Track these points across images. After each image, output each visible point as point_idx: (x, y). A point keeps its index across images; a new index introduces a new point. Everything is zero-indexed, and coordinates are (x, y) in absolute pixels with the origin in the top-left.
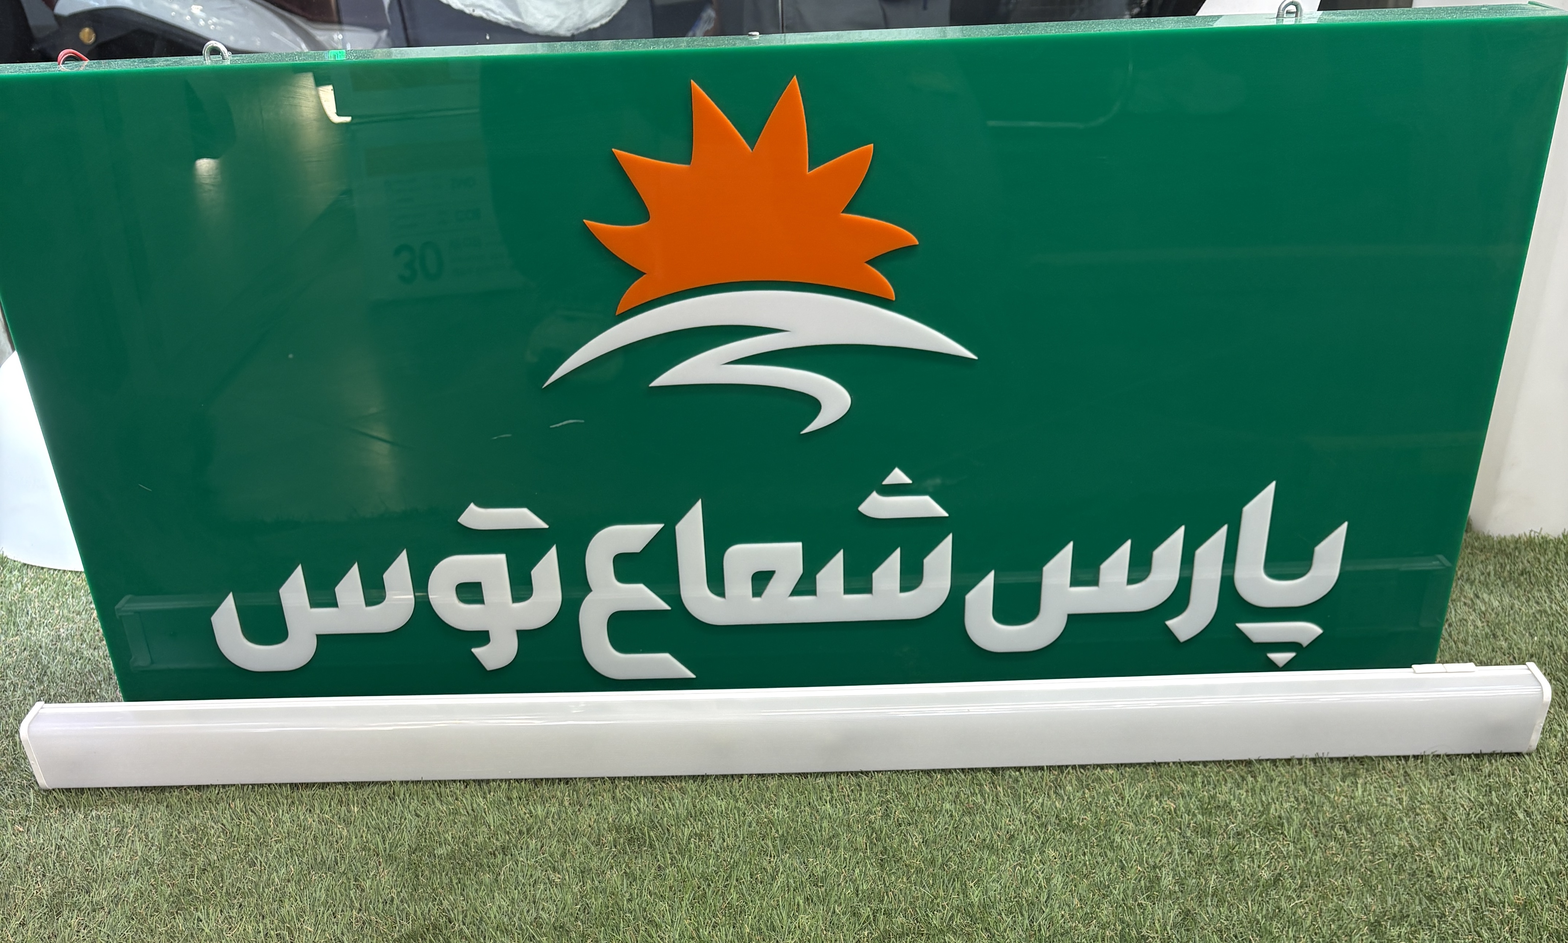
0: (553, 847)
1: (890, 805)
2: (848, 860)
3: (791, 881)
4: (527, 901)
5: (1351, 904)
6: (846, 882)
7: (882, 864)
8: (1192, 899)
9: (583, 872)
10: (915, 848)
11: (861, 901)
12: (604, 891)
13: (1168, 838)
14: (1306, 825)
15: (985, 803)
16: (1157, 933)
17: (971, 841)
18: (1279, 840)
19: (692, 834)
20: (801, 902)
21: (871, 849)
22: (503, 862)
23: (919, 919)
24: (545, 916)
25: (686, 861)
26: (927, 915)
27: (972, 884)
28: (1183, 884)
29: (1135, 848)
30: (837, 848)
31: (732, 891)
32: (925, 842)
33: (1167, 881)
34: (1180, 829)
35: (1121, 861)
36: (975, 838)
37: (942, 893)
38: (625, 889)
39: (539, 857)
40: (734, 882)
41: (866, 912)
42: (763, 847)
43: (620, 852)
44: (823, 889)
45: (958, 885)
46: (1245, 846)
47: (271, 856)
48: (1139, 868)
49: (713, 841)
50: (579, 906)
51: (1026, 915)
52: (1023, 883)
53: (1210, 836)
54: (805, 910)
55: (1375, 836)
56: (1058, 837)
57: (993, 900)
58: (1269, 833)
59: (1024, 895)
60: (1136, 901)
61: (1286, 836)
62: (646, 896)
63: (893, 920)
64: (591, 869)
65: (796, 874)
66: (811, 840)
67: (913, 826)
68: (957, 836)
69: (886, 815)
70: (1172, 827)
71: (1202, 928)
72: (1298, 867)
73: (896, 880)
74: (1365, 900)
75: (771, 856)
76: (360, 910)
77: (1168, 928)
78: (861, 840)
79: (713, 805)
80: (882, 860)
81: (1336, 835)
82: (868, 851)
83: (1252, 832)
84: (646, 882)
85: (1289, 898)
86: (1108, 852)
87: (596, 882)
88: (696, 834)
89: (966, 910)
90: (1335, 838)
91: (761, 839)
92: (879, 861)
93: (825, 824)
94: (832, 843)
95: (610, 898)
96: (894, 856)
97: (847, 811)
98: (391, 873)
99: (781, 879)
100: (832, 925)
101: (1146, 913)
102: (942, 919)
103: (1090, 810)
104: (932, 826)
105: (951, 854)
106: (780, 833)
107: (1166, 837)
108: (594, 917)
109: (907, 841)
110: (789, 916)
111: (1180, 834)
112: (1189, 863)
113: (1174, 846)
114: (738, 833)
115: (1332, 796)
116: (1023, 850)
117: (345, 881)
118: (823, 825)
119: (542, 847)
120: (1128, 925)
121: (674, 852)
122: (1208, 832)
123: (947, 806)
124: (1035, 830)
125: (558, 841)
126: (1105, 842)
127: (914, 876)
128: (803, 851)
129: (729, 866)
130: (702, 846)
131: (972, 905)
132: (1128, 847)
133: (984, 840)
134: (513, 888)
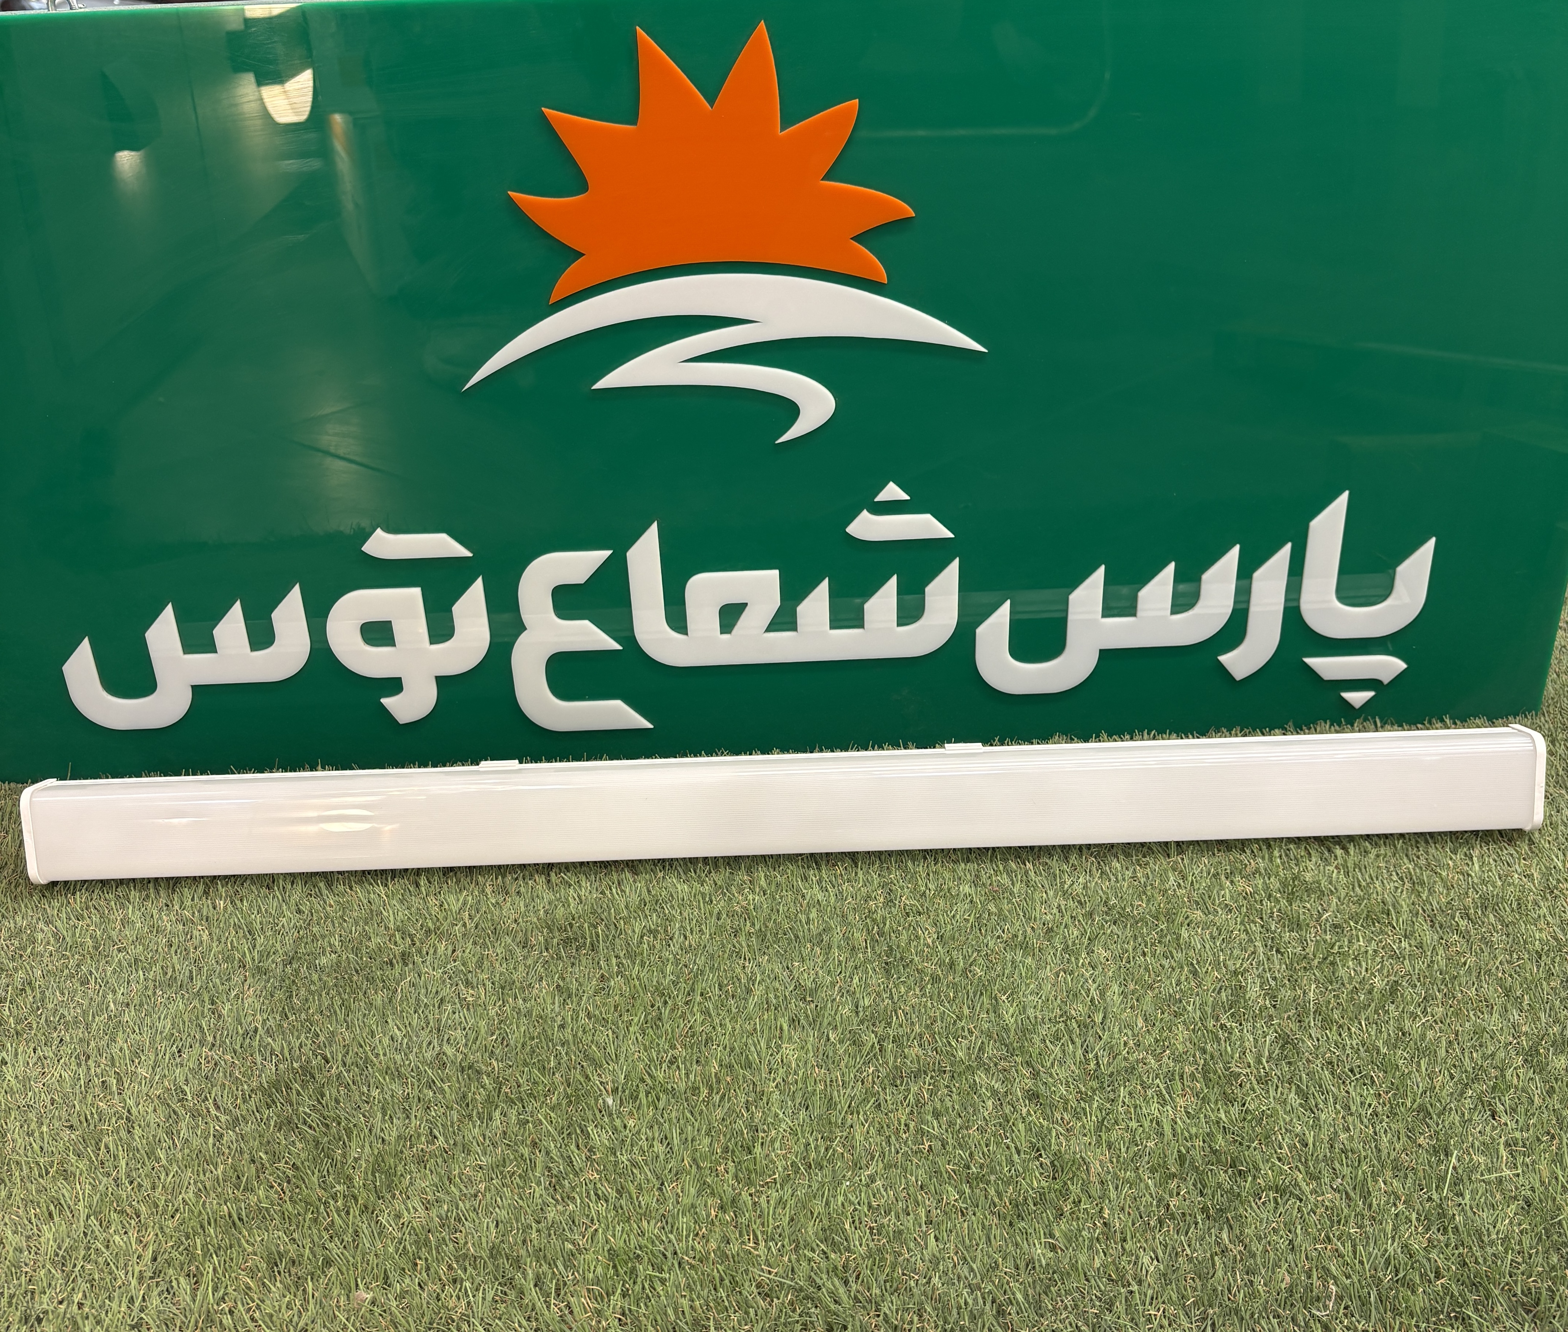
0: (468, 951)
1: (894, 888)
2: (843, 964)
3: (772, 996)
4: (429, 1028)
5: (1493, 1022)
6: (842, 996)
7: (887, 969)
8: (1289, 1018)
9: (504, 988)
10: (929, 946)
11: (862, 1022)
12: (529, 1014)
13: (1247, 933)
14: (1417, 913)
15: (1013, 884)
16: (1249, 1067)
17: (998, 937)
18: (1387, 934)
19: (645, 931)
20: (785, 1027)
21: (873, 949)
22: (403, 976)
23: (939, 1049)
24: (449, 1051)
25: (636, 968)
26: (949, 1043)
27: (1004, 998)
28: (1275, 997)
29: (1207, 946)
30: (830, 947)
31: (695, 1010)
32: (941, 937)
33: (1254, 991)
34: (1262, 918)
35: (1192, 964)
36: (1003, 932)
37: (966, 1011)
38: (557, 1009)
39: (449, 966)
40: (699, 998)
41: (870, 1039)
42: (734, 947)
43: (552, 958)
44: (813, 1006)
45: (985, 999)
46: (1346, 943)
47: (109, 970)
48: (1216, 974)
49: (671, 939)
50: (494, 1037)
51: (1078, 1041)
52: (1071, 996)
53: (1302, 930)
54: (790, 1038)
55: (1507, 926)
56: (1109, 931)
57: (1033, 1021)
58: (1374, 924)
59: (1073, 1012)
60: (1217, 1020)
61: (1394, 928)
62: (584, 1020)
63: (906, 1050)
64: (514, 981)
65: (777, 985)
66: (797, 937)
67: (923, 917)
68: (980, 930)
69: (889, 903)
70: (1252, 918)
71: (1308, 1061)
72: (1416, 972)
73: (907, 992)
74: (1511, 1017)
75: (745, 959)
76: (213, 1045)
77: (1264, 1061)
78: (859, 937)
79: (672, 890)
80: (886, 963)
81: (1458, 925)
82: (869, 950)
83: (1352, 924)
84: (584, 998)
85: (1414, 1016)
86: (1174, 952)
87: (521, 1001)
88: (650, 931)
89: (1000, 1036)
90: (1457, 930)
91: (733, 935)
92: (883, 965)
93: (813, 914)
94: (822, 941)
95: (536, 1023)
96: (901, 958)
97: (840, 897)
98: (258, 992)
99: (758, 991)
100: (826, 1060)
101: (1233, 1038)
102: (969, 1049)
103: (1145, 894)
104: (948, 916)
105: (975, 954)
106: (757, 927)
107: (1246, 931)
108: (515, 1052)
109: (917, 937)
110: (769, 1047)
111: (1262, 927)
112: (1279, 966)
113: (1256, 944)
114: (703, 927)
115: (1444, 874)
116: (1066, 949)
117: (198, 1005)
118: (811, 917)
119: (454, 951)
120: (1212, 1058)
121: (622, 955)
122: (1296, 925)
123: (966, 889)
124: (1079, 921)
125: (475, 943)
126: (1169, 937)
127: (929, 986)
128: (786, 952)
129: (692, 974)
130: (658, 946)
131: (1007, 1030)
132: (1199, 947)
133: (1016, 936)
134: (412, 1012)
